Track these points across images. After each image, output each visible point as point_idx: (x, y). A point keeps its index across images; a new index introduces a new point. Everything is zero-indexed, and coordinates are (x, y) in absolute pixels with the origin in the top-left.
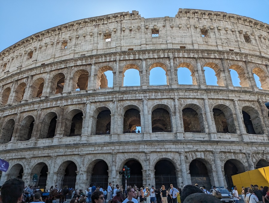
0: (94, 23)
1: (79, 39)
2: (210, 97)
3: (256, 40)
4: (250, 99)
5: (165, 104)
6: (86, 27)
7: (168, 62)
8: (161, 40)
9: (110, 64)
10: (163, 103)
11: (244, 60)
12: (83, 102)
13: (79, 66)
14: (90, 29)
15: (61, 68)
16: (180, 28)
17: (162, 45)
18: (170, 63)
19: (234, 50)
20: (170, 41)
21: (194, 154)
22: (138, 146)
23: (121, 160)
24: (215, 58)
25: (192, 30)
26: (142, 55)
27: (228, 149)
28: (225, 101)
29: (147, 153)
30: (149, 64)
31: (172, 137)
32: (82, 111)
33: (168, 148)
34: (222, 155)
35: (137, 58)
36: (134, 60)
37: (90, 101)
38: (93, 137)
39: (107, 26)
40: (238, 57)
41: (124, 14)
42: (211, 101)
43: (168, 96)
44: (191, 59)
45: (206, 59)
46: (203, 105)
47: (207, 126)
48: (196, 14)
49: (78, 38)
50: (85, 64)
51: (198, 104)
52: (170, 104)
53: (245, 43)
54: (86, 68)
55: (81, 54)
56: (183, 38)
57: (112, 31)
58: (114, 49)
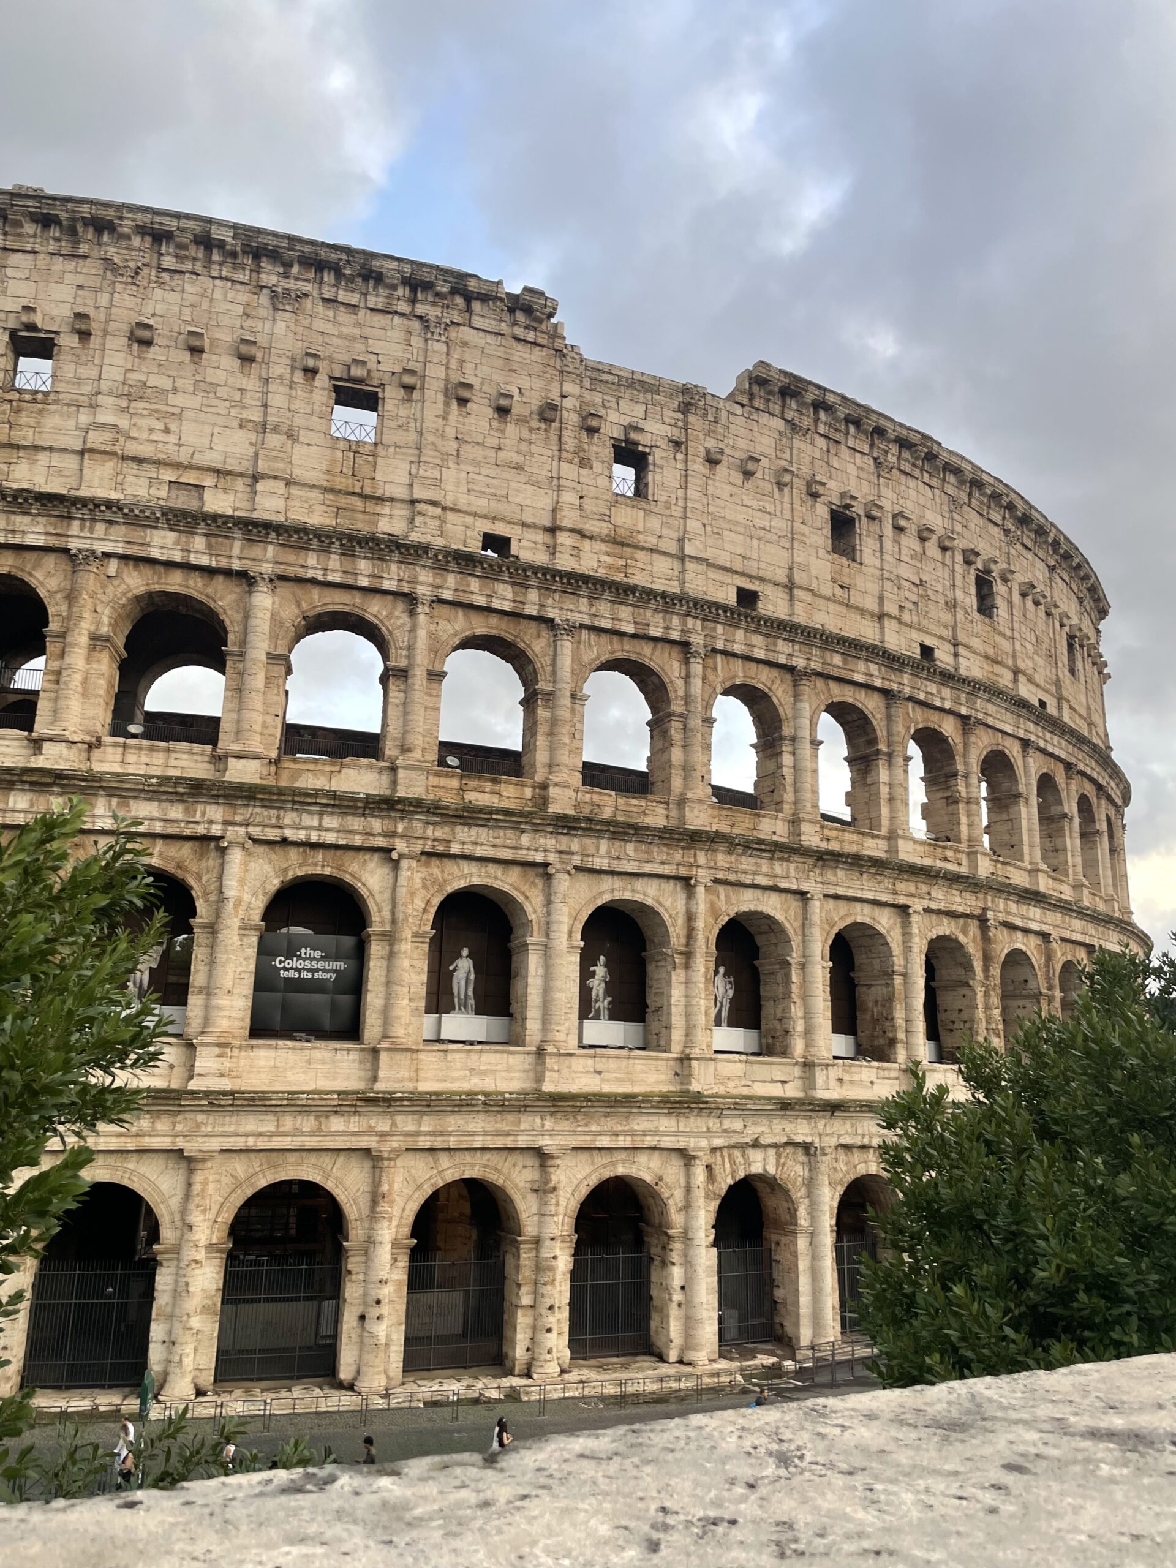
0: (270, 276)
1: (153, 352)
2: (831, 891)
3: (1010, 603)
4: (960, 909)
5: (649, 902)
6: (205, 281)
7: (676, 665)
8: (654, 523)
9: (375, 610)
10: (638, 898)
11: (964, 711)
12: (201, 830)
13: (161, 569)
14: (237, 309)
15: (16, 540)
16: (748, 474)
17: (655, 556)
18: (687, 677)
19: (938, 654)
20: (698, 543)
21: (740, 1160)
22: (510, 1118)
23: (419, 1187)
24: (868, 687)
25: (797, 502)
26: (557, 596)
27: (863, 1135)
28: (877, 911)
29: (552, 1157)
30: (586, 659)
31: (663, 1077)
32: (191, 881)
33: (644, 1133)
34: (837, 1160)
35: (531, 610)
36: (515, 615)
37: (251, 829)
38: (262, 1053)
39: (359, 325)
40: (946, 692)
41: (472, 285)
42: (831, 903)
43: (670, 864)
44: (775, 673)
45: (832, 684)
46: (797, 924)
47: (800, 1026)
48: (822, 415)
49: (147, 343)
50: (205, 561)
51: (779, 916)
52: (668, 904)
53: (976, 615)
54: (210, 590)
55: (168, 474)
56: (755, 542)
57: (387, 376)
58: (401, 511)
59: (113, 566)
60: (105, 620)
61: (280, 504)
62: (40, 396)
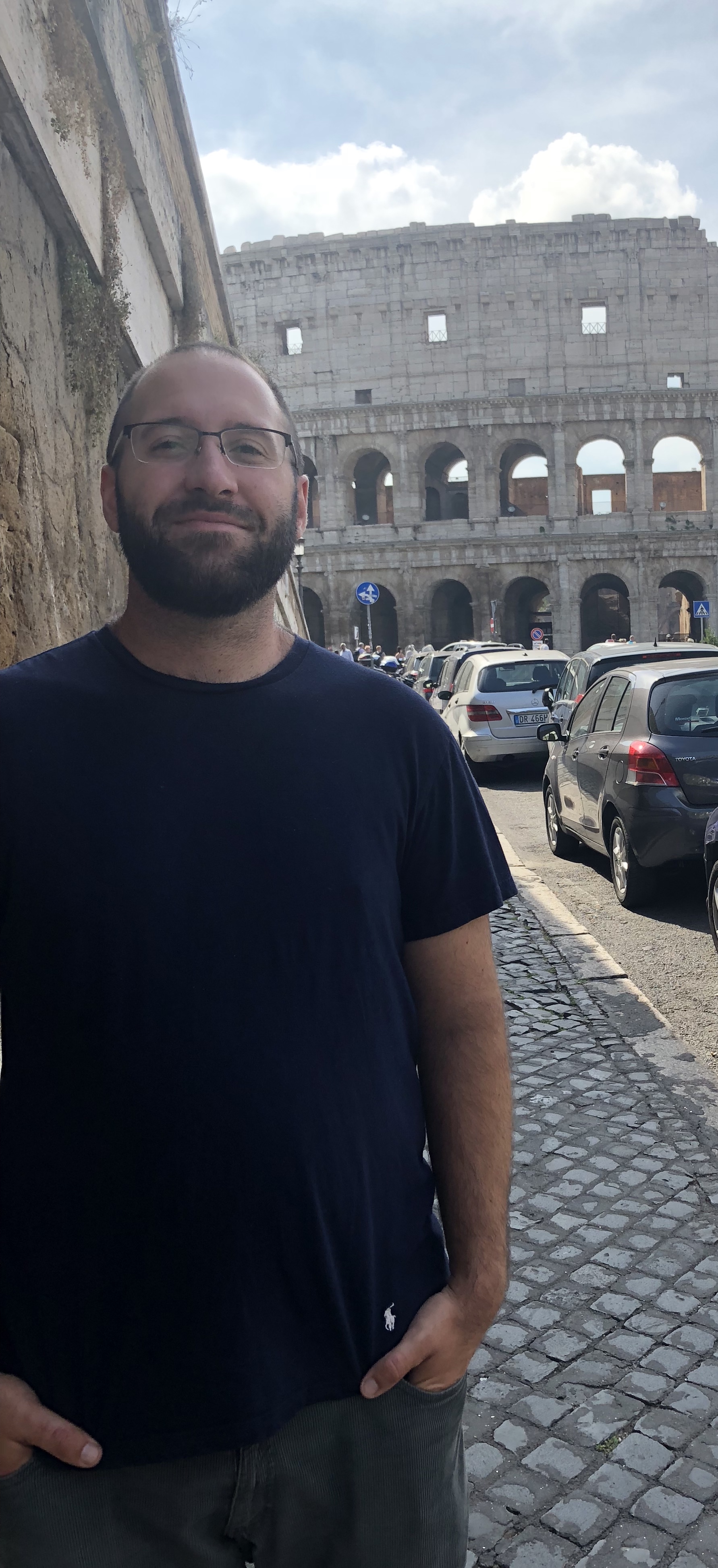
0: (542, 248)
1: (492, 308)
6: (510, 259)
9: (615, 428)
12: (547, 558)
14: (528, 272)
15: (447, 424)
26: (711, 404)
32: (546, 582)
35: (697, 414)
36: (689, 419)
37: (569, 555)
39: (591, 263)
41: (649, 224)
49: (486, 304)
50: (530, 420)
54: (535, 434)
55: (508, 375)
57: (608, 290)
58: (624, 371)
59: (490, 430)
60: (491, 459)
61: (561, 381)
62: (443, 345)
